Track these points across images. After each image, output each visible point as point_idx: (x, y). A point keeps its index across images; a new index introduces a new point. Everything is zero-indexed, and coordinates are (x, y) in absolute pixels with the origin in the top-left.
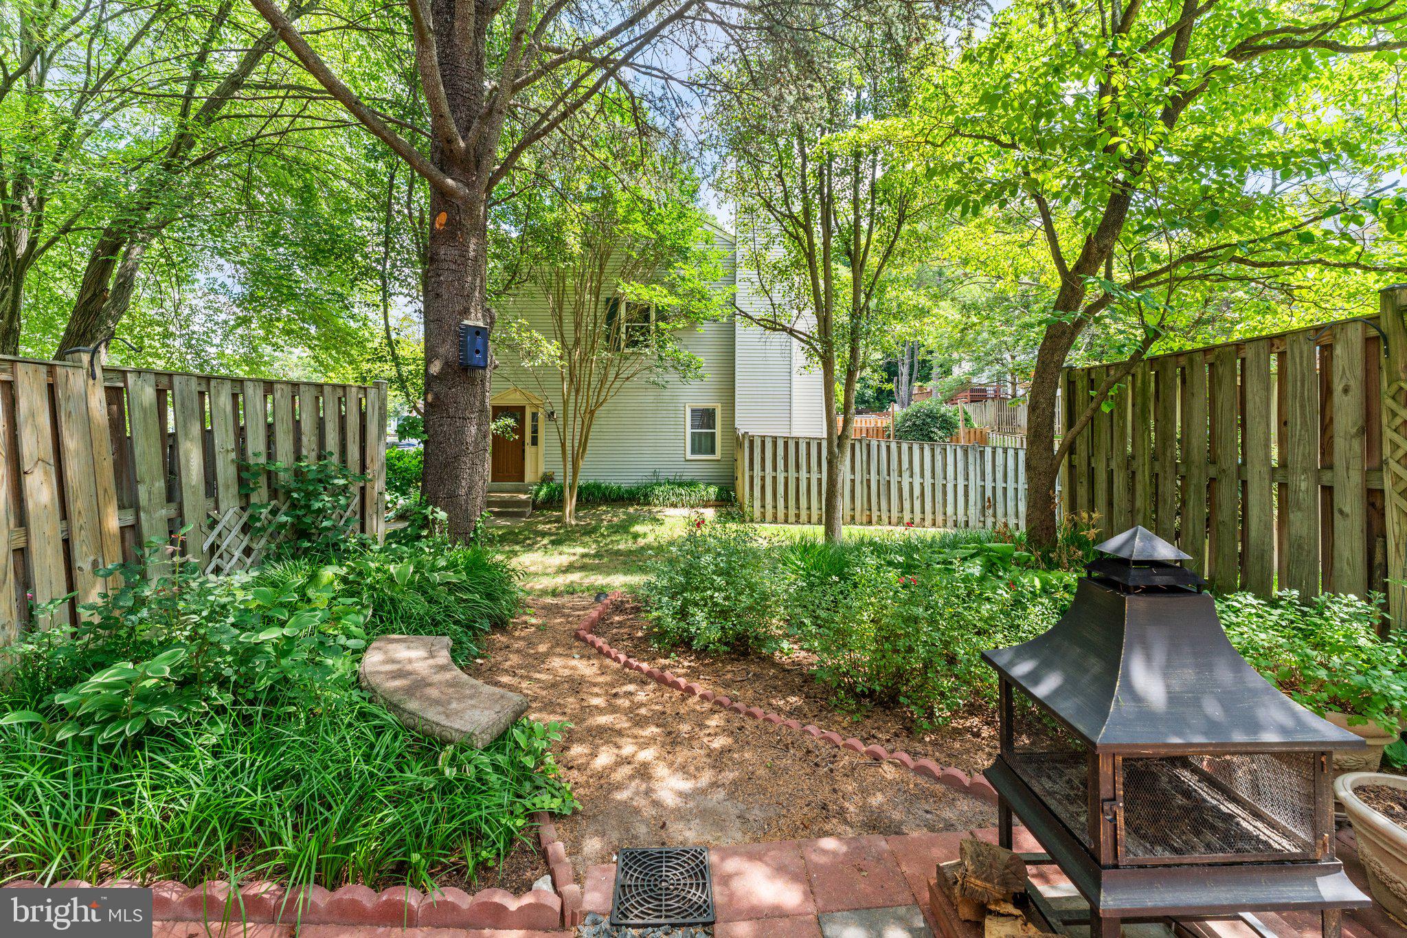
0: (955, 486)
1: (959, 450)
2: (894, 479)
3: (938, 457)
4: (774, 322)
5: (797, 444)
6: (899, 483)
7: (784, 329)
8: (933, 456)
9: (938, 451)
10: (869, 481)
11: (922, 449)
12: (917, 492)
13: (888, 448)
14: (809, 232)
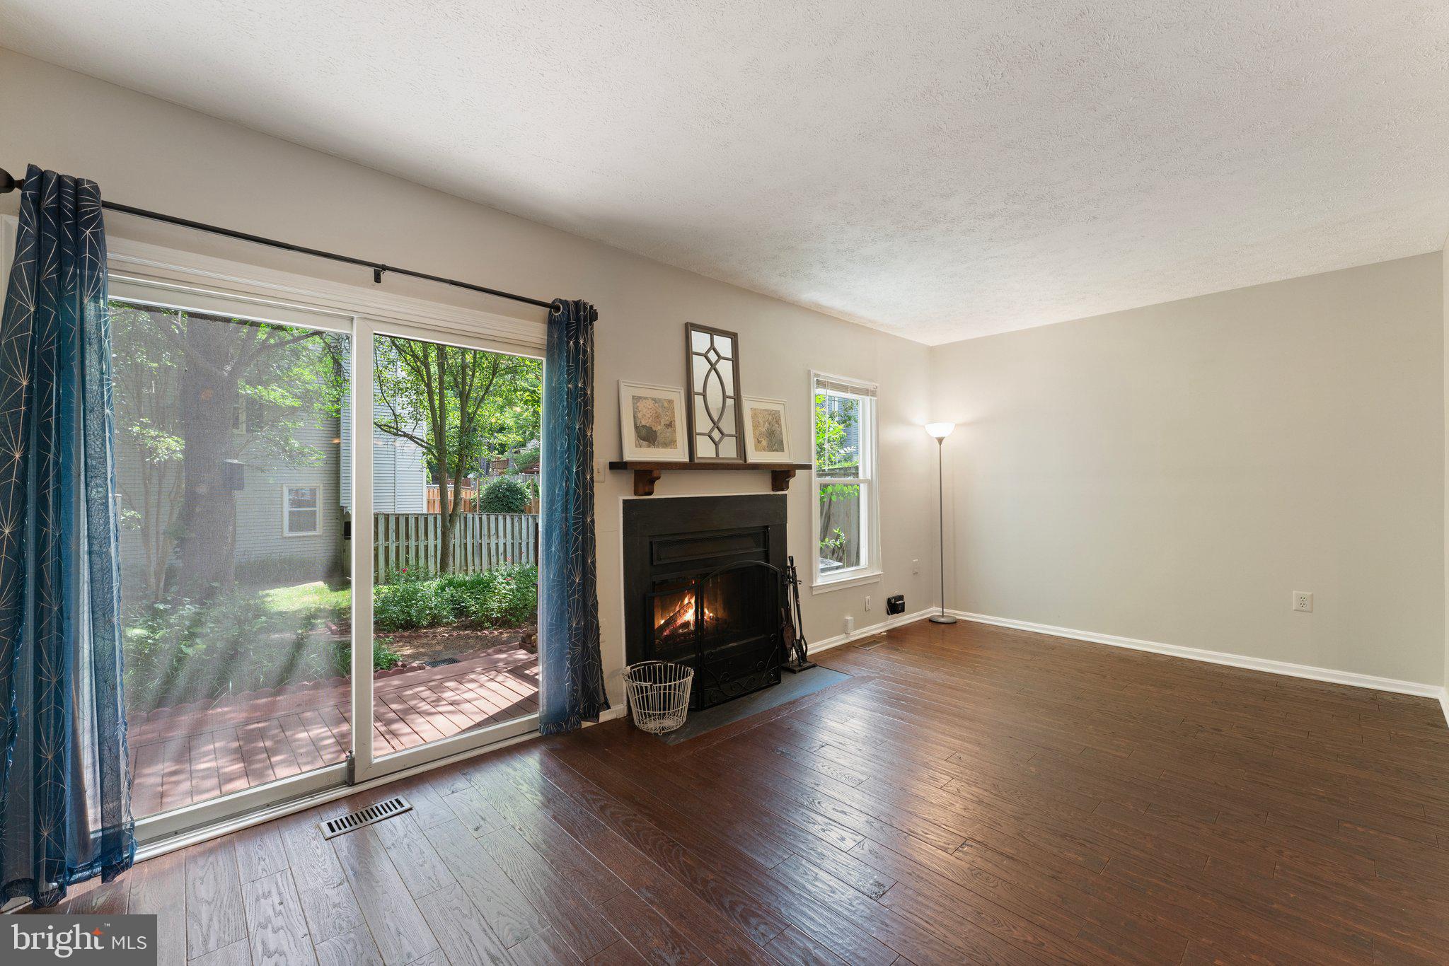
0: (528, 543)
1: (530, 519)
2: (485, 541)
3: (516, 524)
4: (397, 429)
5: (407, 520)
6: (489, 544)
7: (406, 435)
8: (513, 523)
9: (516, 520)
10: (466, 544)
11: (505, 519)
12: (501, 549)
13: (480, 519)
14: (427, 366)
